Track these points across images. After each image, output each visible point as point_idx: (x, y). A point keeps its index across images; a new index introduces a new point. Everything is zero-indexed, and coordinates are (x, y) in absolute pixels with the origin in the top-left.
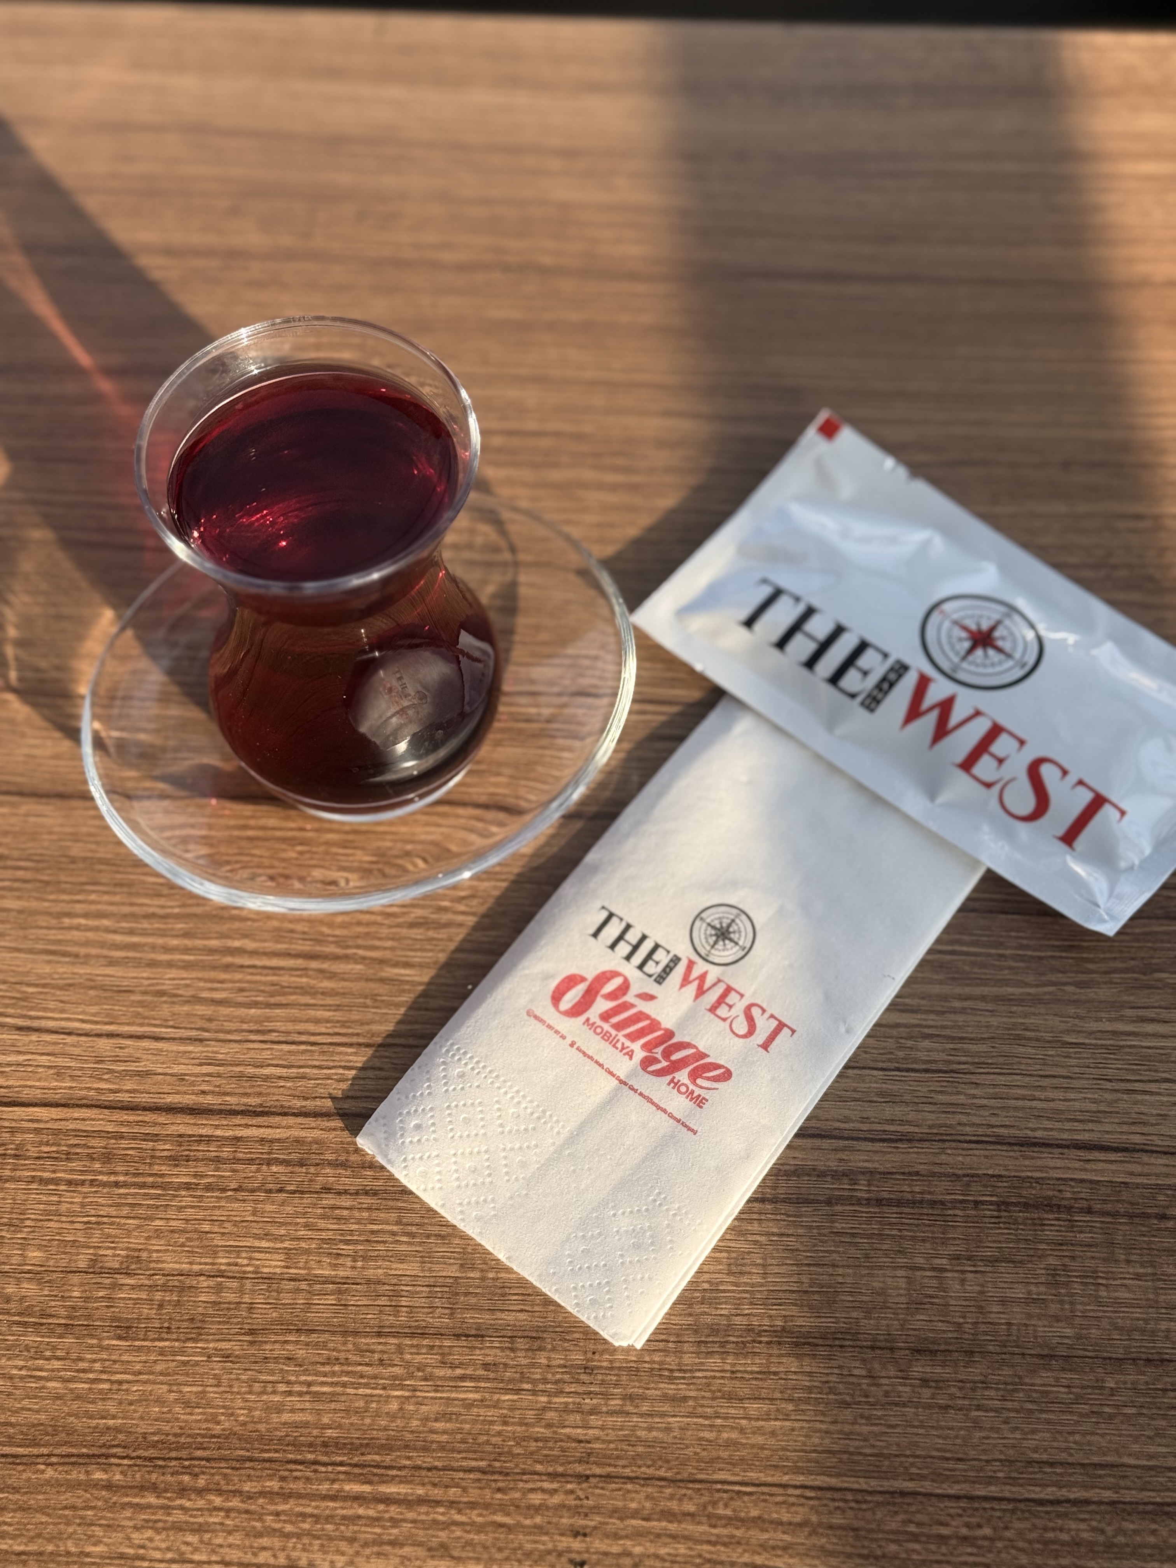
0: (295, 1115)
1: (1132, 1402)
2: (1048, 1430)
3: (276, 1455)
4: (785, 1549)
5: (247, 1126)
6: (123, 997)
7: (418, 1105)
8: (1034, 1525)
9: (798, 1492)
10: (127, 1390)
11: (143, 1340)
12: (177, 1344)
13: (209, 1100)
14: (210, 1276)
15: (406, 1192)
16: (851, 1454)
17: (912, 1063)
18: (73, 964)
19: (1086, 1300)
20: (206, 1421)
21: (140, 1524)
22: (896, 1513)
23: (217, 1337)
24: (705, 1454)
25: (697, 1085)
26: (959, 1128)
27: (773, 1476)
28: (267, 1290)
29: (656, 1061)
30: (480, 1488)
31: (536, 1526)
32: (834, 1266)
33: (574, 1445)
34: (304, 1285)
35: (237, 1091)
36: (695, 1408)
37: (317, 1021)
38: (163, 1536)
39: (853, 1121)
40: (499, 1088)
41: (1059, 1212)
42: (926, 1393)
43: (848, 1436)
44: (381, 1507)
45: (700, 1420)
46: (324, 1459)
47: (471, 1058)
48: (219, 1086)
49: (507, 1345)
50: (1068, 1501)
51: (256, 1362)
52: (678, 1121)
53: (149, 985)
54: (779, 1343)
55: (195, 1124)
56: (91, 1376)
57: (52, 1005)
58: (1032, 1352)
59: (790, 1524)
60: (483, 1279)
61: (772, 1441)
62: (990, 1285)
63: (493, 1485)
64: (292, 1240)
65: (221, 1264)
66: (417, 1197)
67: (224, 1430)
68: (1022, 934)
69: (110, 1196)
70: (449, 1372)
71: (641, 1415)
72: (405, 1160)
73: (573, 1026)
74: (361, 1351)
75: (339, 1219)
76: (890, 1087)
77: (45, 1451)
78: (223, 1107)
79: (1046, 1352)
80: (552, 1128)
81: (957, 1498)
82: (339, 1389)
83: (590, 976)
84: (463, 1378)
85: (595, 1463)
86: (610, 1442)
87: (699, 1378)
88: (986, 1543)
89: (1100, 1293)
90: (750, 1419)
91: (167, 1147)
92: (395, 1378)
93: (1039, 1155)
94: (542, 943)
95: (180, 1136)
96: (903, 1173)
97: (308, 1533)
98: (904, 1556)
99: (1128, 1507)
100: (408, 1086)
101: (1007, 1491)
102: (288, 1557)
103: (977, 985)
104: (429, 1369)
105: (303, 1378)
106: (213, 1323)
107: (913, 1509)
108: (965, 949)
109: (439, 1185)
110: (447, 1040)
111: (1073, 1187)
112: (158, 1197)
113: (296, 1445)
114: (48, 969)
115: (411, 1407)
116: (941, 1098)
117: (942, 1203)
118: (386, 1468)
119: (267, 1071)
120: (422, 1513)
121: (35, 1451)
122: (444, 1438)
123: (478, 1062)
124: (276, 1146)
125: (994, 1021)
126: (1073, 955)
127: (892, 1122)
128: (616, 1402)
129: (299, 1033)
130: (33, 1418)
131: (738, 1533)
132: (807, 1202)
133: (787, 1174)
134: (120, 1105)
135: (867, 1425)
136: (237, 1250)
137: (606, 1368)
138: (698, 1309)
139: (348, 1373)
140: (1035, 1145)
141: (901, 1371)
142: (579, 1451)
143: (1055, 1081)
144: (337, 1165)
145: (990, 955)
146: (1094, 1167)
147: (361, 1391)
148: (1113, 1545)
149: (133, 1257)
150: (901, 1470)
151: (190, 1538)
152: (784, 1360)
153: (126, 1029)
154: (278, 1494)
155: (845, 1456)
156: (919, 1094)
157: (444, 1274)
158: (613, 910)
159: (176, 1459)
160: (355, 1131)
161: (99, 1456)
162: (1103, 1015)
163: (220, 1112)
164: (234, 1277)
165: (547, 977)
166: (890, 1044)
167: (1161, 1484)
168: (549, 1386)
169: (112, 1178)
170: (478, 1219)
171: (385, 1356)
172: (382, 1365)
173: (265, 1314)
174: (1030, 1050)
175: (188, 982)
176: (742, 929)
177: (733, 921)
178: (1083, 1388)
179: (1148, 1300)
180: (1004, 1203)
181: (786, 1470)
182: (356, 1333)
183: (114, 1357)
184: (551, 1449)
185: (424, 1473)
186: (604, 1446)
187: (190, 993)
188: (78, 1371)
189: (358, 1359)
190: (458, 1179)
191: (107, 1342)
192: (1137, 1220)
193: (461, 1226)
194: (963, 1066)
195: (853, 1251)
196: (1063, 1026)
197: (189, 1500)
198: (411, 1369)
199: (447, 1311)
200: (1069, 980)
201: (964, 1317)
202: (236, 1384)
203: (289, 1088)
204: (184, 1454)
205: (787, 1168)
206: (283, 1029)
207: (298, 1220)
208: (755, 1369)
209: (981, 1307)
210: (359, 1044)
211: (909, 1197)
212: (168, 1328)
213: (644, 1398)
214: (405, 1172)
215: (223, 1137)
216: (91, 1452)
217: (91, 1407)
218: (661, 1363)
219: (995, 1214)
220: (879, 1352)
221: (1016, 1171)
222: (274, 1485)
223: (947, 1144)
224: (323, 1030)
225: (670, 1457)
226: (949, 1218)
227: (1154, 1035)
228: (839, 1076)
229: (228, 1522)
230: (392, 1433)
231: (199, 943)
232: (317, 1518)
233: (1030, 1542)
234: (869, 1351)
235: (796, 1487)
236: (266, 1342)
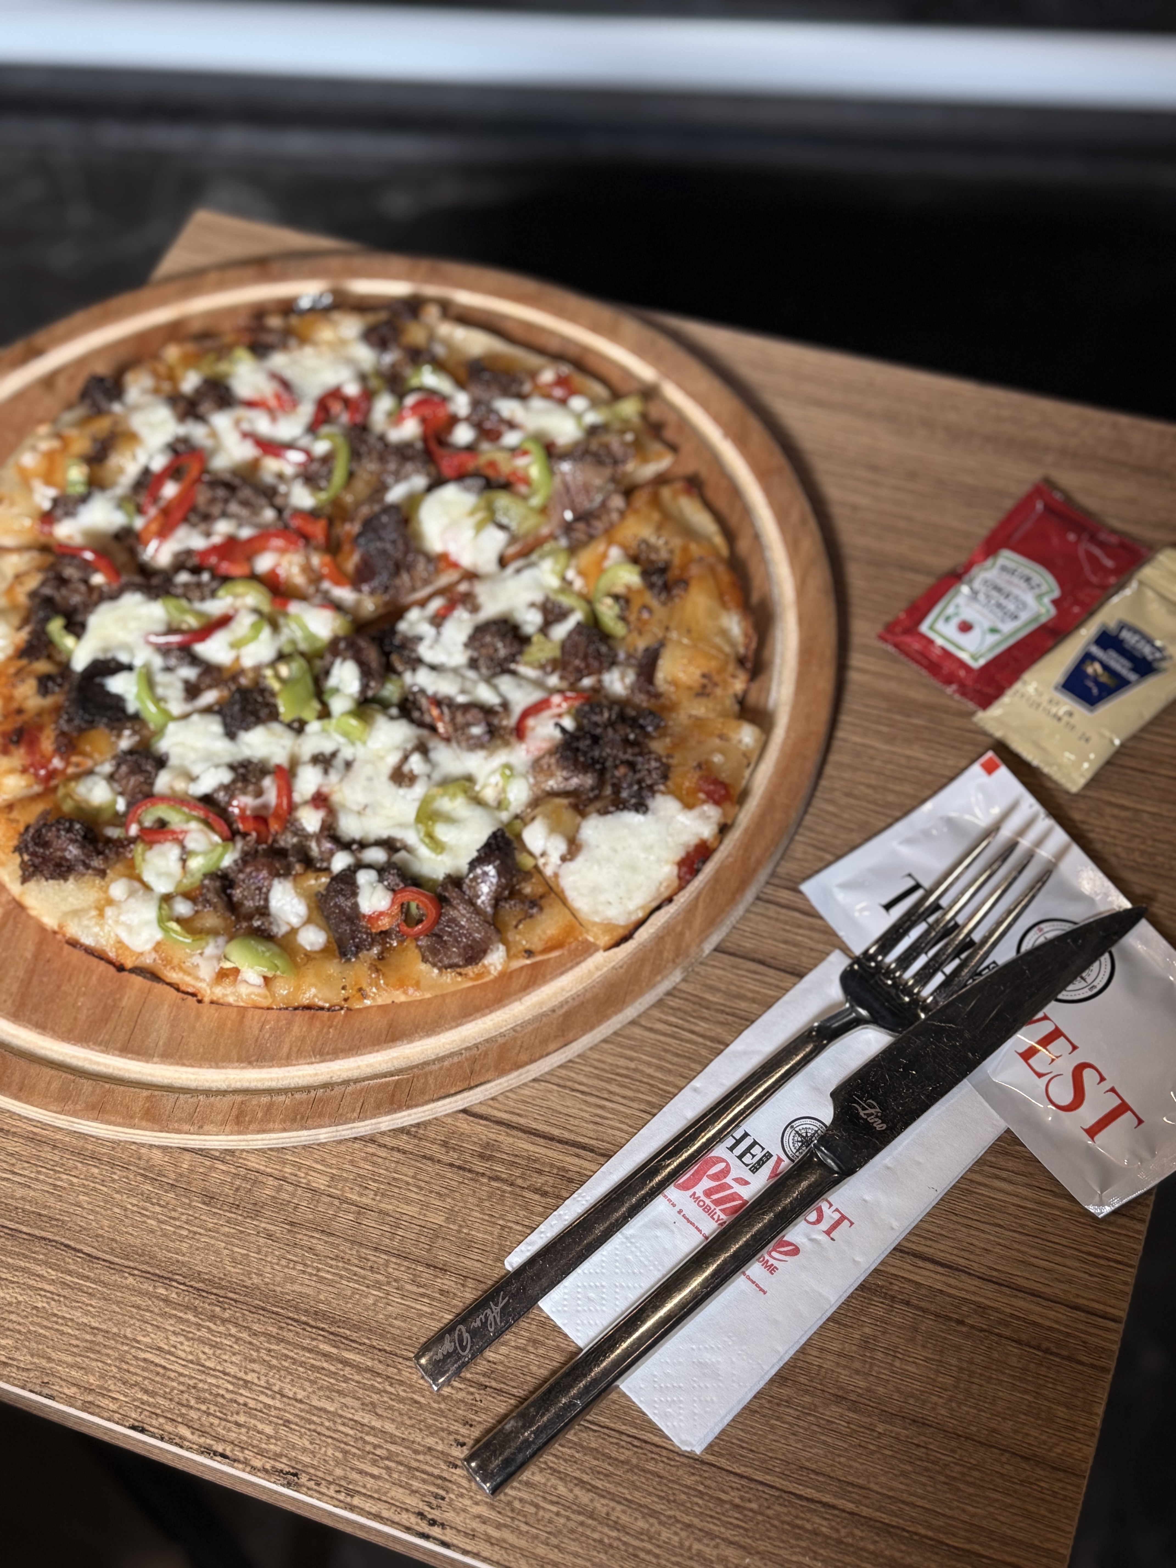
4: (606, 1475)
8: (789, 1512)
9: (629, 1439)
20: (243, 1274)
21: (178, 1330)
22: (693, 1474)
31: (440, 1410)
38: (190, 1343)
44: (340, 1366)
46: (312, 1323)
50: (820, 1502)
56: (178, 1223)
59: (616, 1459)
77: (131, 1264)
79: (840, 1393)
81: (741, 1476)
82: (337, 1278)
84: (423, 1295)
85: (494, 1379)
88: (750, 1514)
92: (377, 1282)
97: (286, 1369)
98: (689, 1505)
99: (863, 1520)
101: (778, 1482)
102: (267, 1382)
107: (706, 1475)
118: (351, 1341)
120: (366, 1379)
121: (126, 1263)
130: (131, 1240)
131: (577, 1455)
147: (351, 1284)
148: (842, 1542)
151: (207, 1350)
161: (166, 1278)
167: (892, 1511)
185: (376, 1351)
188: (170, 1218)
189: (356, 1262)
217: (171, 1244)
222: (274, 1330)
229: (236, 1346)
232: (295, 1361)
233: (783, 1522)
235: (629, 1436)
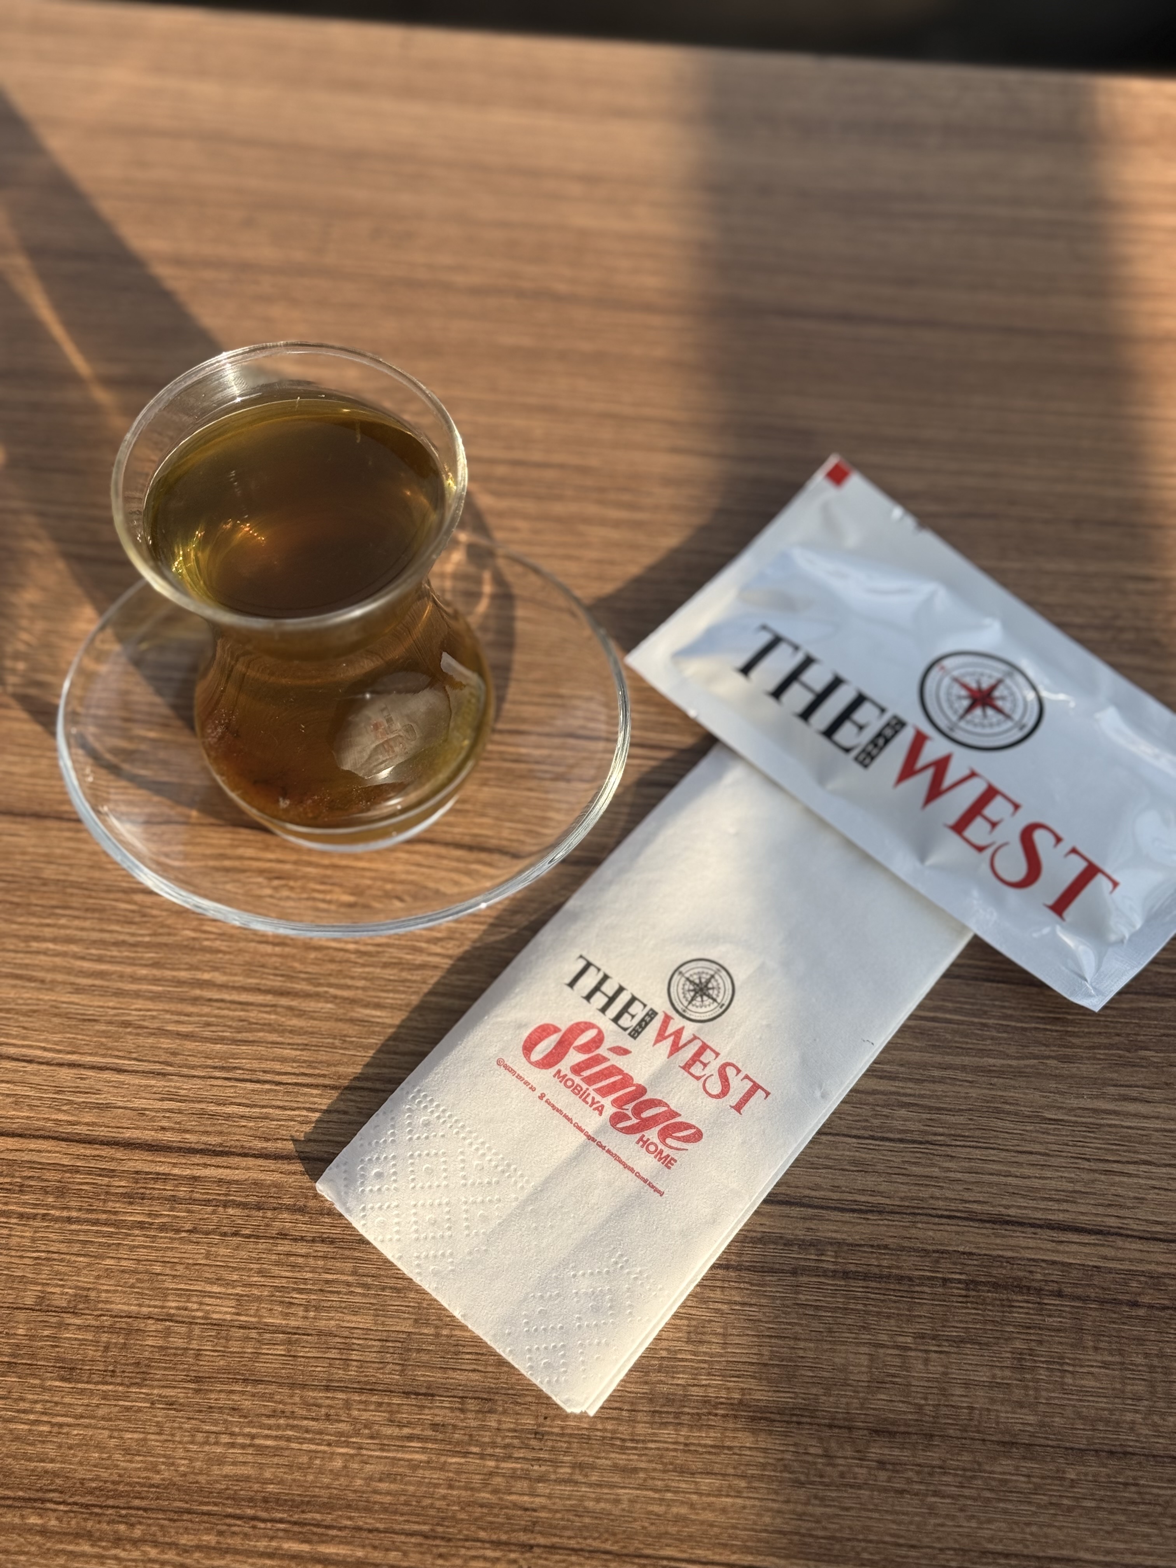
0: (255, 1156)
1: (1092, 1494)
2: (1005, 1521)
3: (215, 1508)
5: (205, 1165)
6: (87, 1026)
7: (381, 1153)
10: (67, 1434)
11: (87, 1382)
12: (120, 1388)
13: (168, 1137)
14: (158, 1320)
15: (363, 1241)
16: (804, 1535)
17: (888, 1131)
18: (39, 989)
19: (1050, 1386)
23: (162, 1383)
24: (653, 1528)
25: (666, 1145)
26: (931, 1201)
27: (721, 1554)
28: (216, 1337)
29: (626, 1118)
30: (422, 1553)
32: (796, 1339)
33: (519, 1513)
34: (253, 1334)
35: (197, 1129)
36: (645, 1480)
37: (283, 1060)
39: (823, 1189)
40: (464, 1139)
41: (1029, 1294)
42: (883, 1475)
43: (801, 1516)
45: (651, 1494)
47: (438, 1106)
48: (179, 1123)
49: (457, 1405)
51: (201, 1411)
52: (645, 1181)
53: (115, 1015)
54: (736, 1417)
55: (152, 1161)
57: (14, 1031)
58: (994, 1438)
60: (437, 1335)
61: (722, 1519)
62: (954, 1366)
63: (435, 1550)
64: (244, 1286)
65: (170, 1308)
66: (374, 1248)
67: (163, 1479)
68: (1006, 1004)
69: (62, 1231)
70: (396, 1431)
71: (590, 1485)
72: (364, 1209)
73: (543, 1078)
74: (307, 1405)
75: (294, 1266)
76: (863, 1155)
78: (182, 1145)
80: (516, 1182)
83: (564, 1028)
86: (557, 1511)
87: (651, 1449)
89: (1066, 1380)
90: (700, 1494)
91: (122, 1184)
93: (1011, 1233)
94: (517, 990)
95: (137, 1173)
96: (872, 1246)
100: (372, 1131)
103: (958, 1055)
104: (376, 1427)
105: (247, 1430)
106: (159, 1368)
108: (948, 1016)
109: (397, 1237)
110: (414, 1087)
111: (1044, 1268)
112: (110, 1235)
113: (235, 1499)
114: (12, 994)
115: (356, 1466)
116: (915, 1169)
117: (910, 1279)
119: (229, 1109)
122: (388, 1499)
123: (444, 1111)
124: (234, 1187)
125: (974, 1093)
126: (1058, 1028)
127: (863, 1191)
128: (564, 1471)
129: (264, 1072)
132: (772, 1271)
133: (755, 1241)
134: (77, 1138)
135: (820, 1506)
136: (187, 1294)
137: (557, 1435)
138: (654, 1377)
139: (293, 1427)
140: (1007, 1223)
141: (858, 1451)
142: (525, 1519)
143: (1031, 1158)
144: (295, 1211)
145: (973, 1023)
146: (1067, 1249)
149: (81, 1297)
150: (852, 1554)
152: (739, 1434)
153: (88, 1059)
154: (214, 1548)
155: (796, 1538)
156: (892, 1164)
157: (398, 1329)
158: (591, 960)
159: (113, 1507)
160: (316, 1175)
162: (1085, 1091)
163: (180, 1150)
164: (183, 1322)
165: (520, 1026)
166: (866, 1111)
168: (498, 1450)
169: (65, 1214)
170: (435, 1273)
171: (332, 1412)
172: (328, 1420)
173: (212, 1362)
174: (1008, 1124)
175: (154, 1013)
176: (721, 985)
177: (712, 976)
178: (1043, 1478)
179: (1113, 1389)
180: (972, 1281)
181: (735, 1549)
182: (304, 1386)
183: (56, 1399)
184: (496, 1516)
186: (550, 1515)
187: (156, 1025)
190: (417, 1231)
191: (49, 1383)
192: (1108, 1306)
193: (417, 1280)
194: (939, 1138)
195: (816, 1325)
196: (1044, 1101)
197: (124, 1550)
198: (358, 1426)
199: (398, 1368)
200: (1053, 1054)
201: (926, 1399)
202: (178, 1433)
203: (251, 1128)
204: (121, 1502)
205: (754, 1234)
206: (248, 1066)
207: (252, 1266)
208: (709, 1442)
209: (944, 1389)
210: (325, 1086)
211: (876, 1270)
212: (113, 1371)
213: (593, 1467)
214: (363, 1222)
215: (180, 1176)
216: (27, 1496)
218: (614, 1432)
219: (963, 1292)
220: (837, 1431)
221: (987, 1249)
223: (919, 1218)
224: (289, 1070)
225: (617, 1530)
226: (916, 1295)
227: (1136, 1115)
228: (811, 1142)
230: (335, 1492)
231: (168, 974)
234: (826, 1429)
236: (211, 1391)
